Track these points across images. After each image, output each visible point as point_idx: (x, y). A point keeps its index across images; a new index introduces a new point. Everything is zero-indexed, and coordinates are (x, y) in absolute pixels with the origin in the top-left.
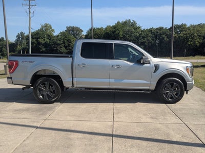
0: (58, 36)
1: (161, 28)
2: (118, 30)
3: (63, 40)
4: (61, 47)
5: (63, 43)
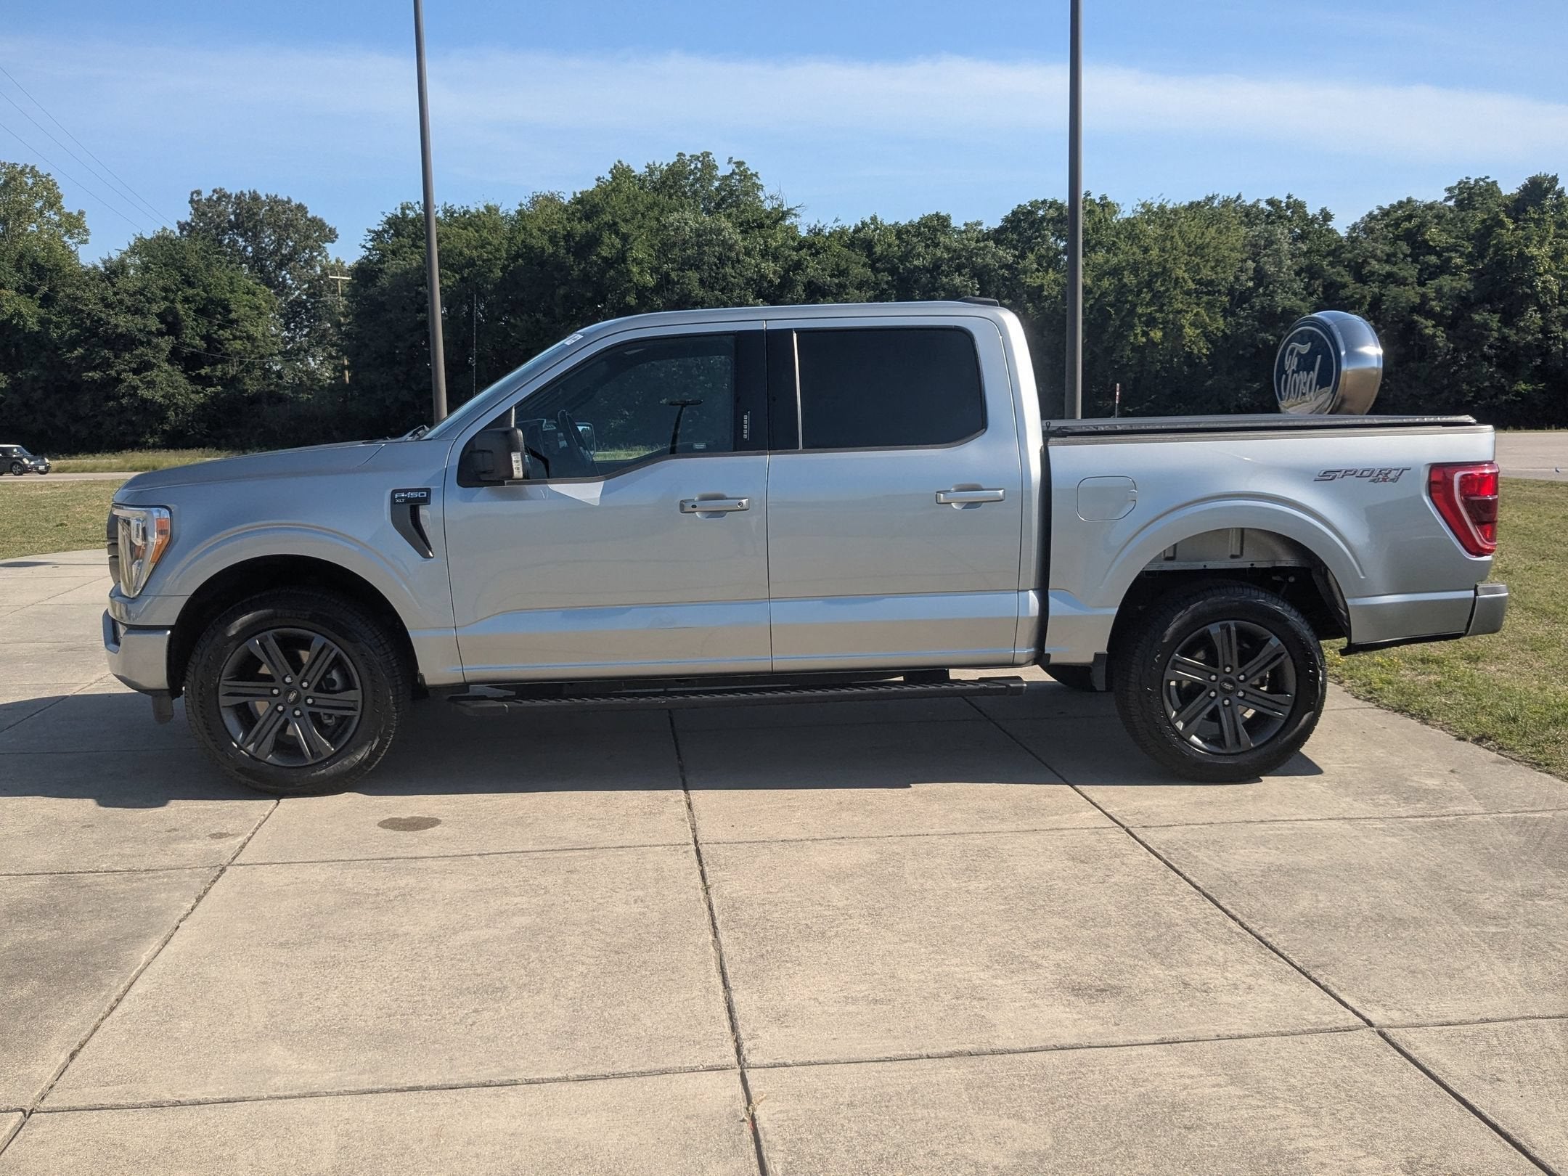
0: (114, 271)
1: (935, 226)
2: (613, 227)
3: (164, 305)
4: (143, 362)
5: (160, 326)
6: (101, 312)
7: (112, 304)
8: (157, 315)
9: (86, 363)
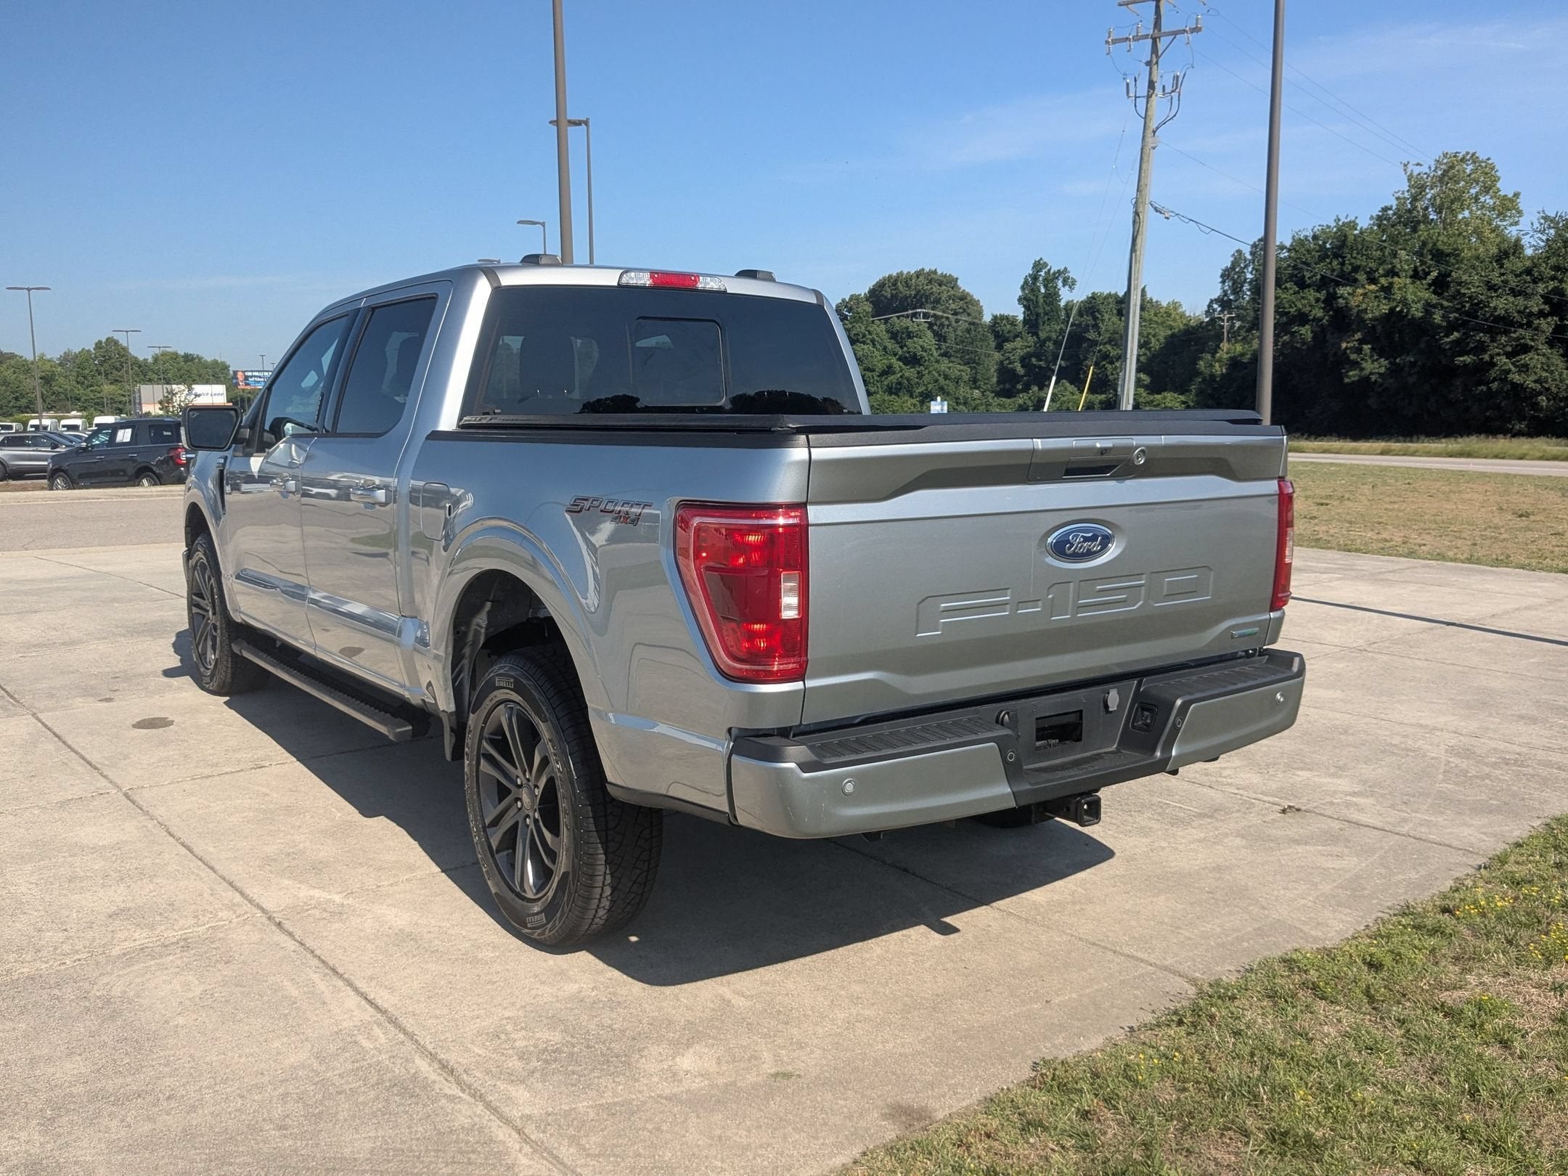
3: (1552, 285)
4: (1520, 344)
5: (1543, 307)
6: (1482, 294)
7: (1495, 285)
8: (1542, 296)
9: (1460, 348)
